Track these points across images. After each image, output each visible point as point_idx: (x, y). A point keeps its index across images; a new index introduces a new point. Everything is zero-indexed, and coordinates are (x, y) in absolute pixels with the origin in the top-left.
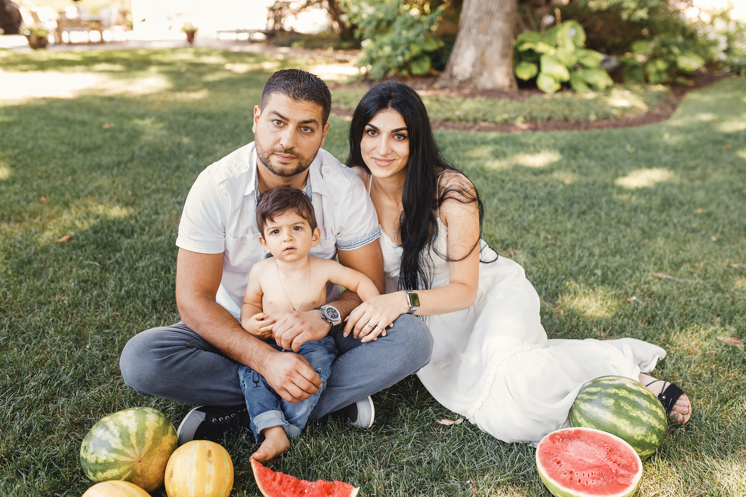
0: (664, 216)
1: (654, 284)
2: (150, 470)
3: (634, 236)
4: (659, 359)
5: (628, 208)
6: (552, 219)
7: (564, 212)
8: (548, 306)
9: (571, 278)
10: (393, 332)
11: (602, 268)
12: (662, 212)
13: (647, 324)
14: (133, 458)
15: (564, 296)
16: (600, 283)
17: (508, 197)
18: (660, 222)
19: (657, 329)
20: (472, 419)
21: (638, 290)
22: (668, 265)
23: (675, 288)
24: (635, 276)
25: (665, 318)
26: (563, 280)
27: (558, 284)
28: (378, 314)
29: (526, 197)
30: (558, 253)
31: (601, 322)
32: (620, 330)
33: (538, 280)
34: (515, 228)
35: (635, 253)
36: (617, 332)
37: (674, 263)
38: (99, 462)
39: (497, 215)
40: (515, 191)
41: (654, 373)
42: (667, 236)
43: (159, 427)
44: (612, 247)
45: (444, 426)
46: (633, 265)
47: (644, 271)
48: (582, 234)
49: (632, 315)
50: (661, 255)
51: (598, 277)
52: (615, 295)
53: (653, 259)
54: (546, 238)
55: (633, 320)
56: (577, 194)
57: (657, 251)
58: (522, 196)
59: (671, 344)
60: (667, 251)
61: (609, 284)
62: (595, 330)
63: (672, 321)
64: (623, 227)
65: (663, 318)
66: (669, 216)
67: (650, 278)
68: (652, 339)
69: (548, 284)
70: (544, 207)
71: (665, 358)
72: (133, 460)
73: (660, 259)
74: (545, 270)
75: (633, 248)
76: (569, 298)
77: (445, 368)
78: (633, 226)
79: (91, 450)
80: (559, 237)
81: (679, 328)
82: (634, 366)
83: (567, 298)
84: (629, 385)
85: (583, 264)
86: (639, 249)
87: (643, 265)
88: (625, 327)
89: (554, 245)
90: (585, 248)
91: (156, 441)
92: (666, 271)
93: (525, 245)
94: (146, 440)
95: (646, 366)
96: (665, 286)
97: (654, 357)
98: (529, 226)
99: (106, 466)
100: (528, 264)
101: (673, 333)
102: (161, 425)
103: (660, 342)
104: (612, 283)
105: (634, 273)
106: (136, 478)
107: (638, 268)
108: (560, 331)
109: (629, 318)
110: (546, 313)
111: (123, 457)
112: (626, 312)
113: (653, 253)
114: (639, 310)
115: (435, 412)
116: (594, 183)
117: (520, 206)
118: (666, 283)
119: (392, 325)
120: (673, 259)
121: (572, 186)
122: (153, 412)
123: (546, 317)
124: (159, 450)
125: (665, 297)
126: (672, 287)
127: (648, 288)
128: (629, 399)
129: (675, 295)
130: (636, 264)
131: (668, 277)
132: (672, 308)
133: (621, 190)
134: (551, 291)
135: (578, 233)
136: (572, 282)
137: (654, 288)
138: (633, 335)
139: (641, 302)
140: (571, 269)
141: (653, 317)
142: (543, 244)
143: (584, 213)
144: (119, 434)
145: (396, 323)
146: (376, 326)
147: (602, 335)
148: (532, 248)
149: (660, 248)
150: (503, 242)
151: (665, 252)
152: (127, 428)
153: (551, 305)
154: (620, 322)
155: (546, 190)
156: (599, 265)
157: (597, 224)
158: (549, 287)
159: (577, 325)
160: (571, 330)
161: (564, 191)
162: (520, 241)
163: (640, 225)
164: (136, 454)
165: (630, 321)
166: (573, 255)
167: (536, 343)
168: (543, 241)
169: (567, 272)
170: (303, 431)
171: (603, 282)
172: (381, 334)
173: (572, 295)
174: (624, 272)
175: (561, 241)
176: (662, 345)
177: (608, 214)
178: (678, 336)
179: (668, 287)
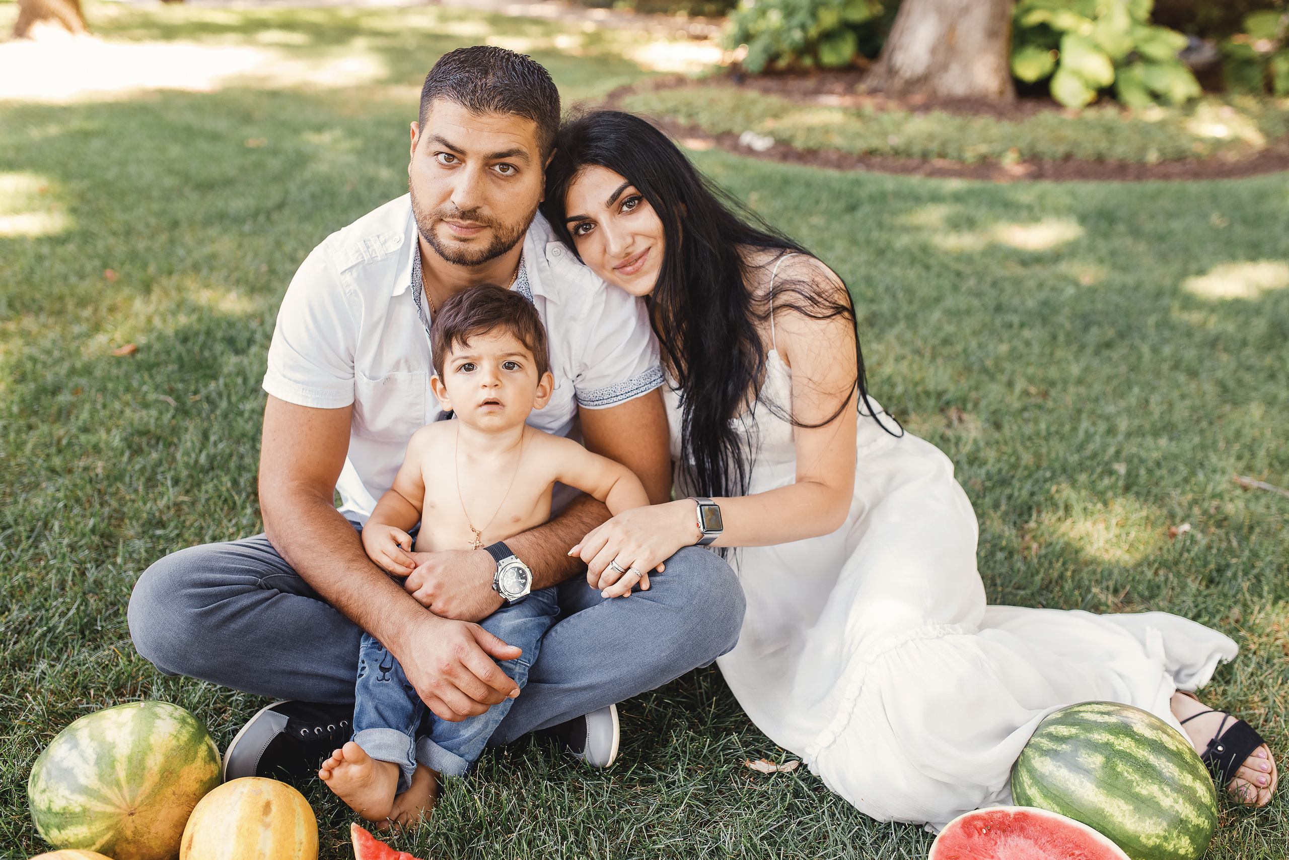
0: (1268, 360)
1: (1231, 500)
2: (153, 831)
3: (1203, 396)
4: (1220, 662)
5: (1198, 337)
6: (1042, 355)
7: (1068, 343)
8: (1007, 534)
9: (1063, 478)
10: (663, 582)
11: (1129, 460)
12: (1268, 349)
13: (1204, 583)
14: (118, 807)
15: (1043, 515)
16: (1120, 491)
17: (963, 306)
18: (1261, 370)
19: (1225, 595)
20: (814, 765)
21: (1196, 511)
22: (1266, 462)
23: (1274, 510)
24: (1193, 480)
25: (1246, 573)
26: (1046, 481)
27: (1036, 489)
28: (632, 546)
29: (999, 309)
30: (1043, 426)
31: (1110, 574)
32: (1146, 593)
33: (995, 478)
34: (968, 369)
35: (1202, 432)
36: (1141, 596)
37: (1277, 457)
38: (54, 810)
39: (936, 342)
40: (979, 295)
41: (1206, 691)
42: (1270, 402)
43: (178, 747)
44: (1156, 416)
45: (758, 773)
46: (1194, 458)
47: (1214, 471)
48: (1097, 388)
49: (1176, 563)
50: (1254, 440)
51: (1117, 479)
52: (1147, 518)
53: (1237, 447)
54: (1026, 393)
55: (1178, 575)
56: (1100, 306)
57: (1246, 430)
58: (992, 304)
59: (1251, 630)
60: (1268, 433)
61: (1138, 494)
62: (1095, 590)
63: (1259, 581)
64: (1182, 378)
65: (1240, 574)
66: (1280, 358)
67: (1223, 486)
68: (1213, 616)
69: (1013, 488)
70: (1031, 329)
71: (1234, 661)
72: (118, 811)
73: (1251, 448)
74: (1013, 459)
75: (1198, 421)
76: (1054, 519)
77: (775, 654)
78: (1204, 376)
79: (41, 784)
80: (1053, 393)
81: (1271, 596)
82: (1163, 677)
83: (1048, 518)
84: (1141, 728)
85: (1091, 447)
86: (1211, 423)
87: (1214, 458)
88: (1159, 587)
89: (1040, 407)
90: (1100, 416)
91: (168, 775)
92: (1260, 472)
93: (983, 404)
94: (146, 771)
95: (1191, 675)
96: (1252, 506)
97: (1209, 658)
98: (997, 365)
99: (66, 818)
100: (982, 444)
101: (1257, 608)
102: (182, 743)
103: (1229, 624)
104: (1145, 491)
105: (1193, 473)
106: (124, 845)
107: (1202, 465)
108: (1024, 589)
109: (1169, 569)
110: (1002, 549)
111: (99, 804)
112: (1166, 556)
113: (1238, 434)
114: (1193, 554)
115: (745, 744)
116: (1137, 287)
117: (985, 325)
118: (1257, 498)
119: (661, 569)
120: (1278, 448)
121: (1092, 291)
122: (171, 716)
123: (1000, 556)
124: (174, 794)
125: (1251, 528)
126: (1268, 507)
127: (1218, 508)
128: (1136, 758)
129: (1273, 526)
130: (1200, 455)
131: (1264, 485)
132: (1262, 554)
133: (1190, 302)
134: (1019, 501)
135: (1090, 386)
136: (1064, 486)
137: (1230, 508)
138: (1173, 609)
139: (1199, 536)
140: (1066, 460)
141: (1220, 570)
142: (1017, 405)
143: (1108, 345)
144: (94, 756)
145: (671, 564)
146: (629, 568)
147: (1110, 603)
148: (995, 412)
149: (1253, 425)
150: (940, 395)
151: (1262, 434)
152: (113, 746)
153: (1014, 532)
154: (1150, 574)
155: (1042, 295)
156: (1124, 454)
157: (1132, 369)
158: (1016, 494)
159: (1061, 577)
160: (1047, 587)
161: (1077, 298)
162: (973, 395)
163: (1219, 374)
164: (124, 799)
165: (1171, 576)
166: (1074, 429)
167: (955, 620)
168: (1020, 398)
169: (1057, 465)
170: (473, 766)
171: (1127, 489)
172: (639, 583)
173: (1061, 513)
174: (1173, 471)
175: (1055, 400)
176: (1231, 632)
177: (1155, 350)
178: (1267, 614)
179: (1259, 508)
